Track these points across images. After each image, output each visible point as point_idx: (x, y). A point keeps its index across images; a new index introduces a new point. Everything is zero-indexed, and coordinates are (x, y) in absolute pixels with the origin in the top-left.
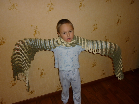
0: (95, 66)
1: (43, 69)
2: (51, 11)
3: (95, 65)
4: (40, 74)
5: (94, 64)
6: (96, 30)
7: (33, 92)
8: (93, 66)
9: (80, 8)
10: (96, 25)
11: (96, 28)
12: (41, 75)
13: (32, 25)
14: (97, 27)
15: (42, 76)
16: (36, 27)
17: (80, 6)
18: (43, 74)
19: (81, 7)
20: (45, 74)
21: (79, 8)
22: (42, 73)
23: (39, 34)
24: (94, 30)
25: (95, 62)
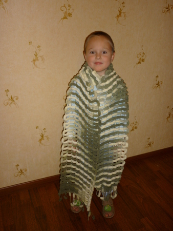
0: (135, 130)
1: (44, 129)
2: (67, 18)
3: (136, 128)
4: (39, 137)
5: (135, 126)
6: (142, 62)
7: (24, 171)
8: (133, 130)
9: (118, 20)
10: (142, 54)
11: (143, 60)
12: (40, 140)
13: (30, 43)
14: (143, 58)
15: (42, 141)
16: (39, 47)
17: (118, 16)
18: (45, 138)
19: (120, 18)
20: (48, 138)
21: (116, 19)
22: (42, 136)
23: (42, 60)
24: (139, 63)
25: (136, 122)
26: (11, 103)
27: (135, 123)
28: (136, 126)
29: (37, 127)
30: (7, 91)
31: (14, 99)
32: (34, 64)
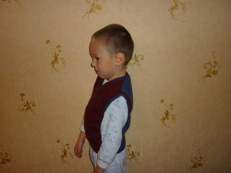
0: (199, 168)
1: (67, 145)
2: (94, 11)
3: (200, 165)
4: (61, 153)
5: (199, 162)
6: (212, 76)
8: (194, 167)
9: (172, 13)
10: (213, 64)
11: (215, 73)
12: (62, 156)
13: (48, 42)
14: (216, 69)
15: (65, 158)
16: (58, 46)
17: (172, 9)
18: (68, 155)
19: (175, 12)
20: (72, 156)
21: (169, 13)
22: (65, 153)
23: (63, 63)
24: (208, 76)
25: (201, 157)
26: (27, 109)
27: (199, 159)
28: (201, 162)
29: (58, 141)
30: (22, 95)
31: (31, 105)
32: (54, 67)
